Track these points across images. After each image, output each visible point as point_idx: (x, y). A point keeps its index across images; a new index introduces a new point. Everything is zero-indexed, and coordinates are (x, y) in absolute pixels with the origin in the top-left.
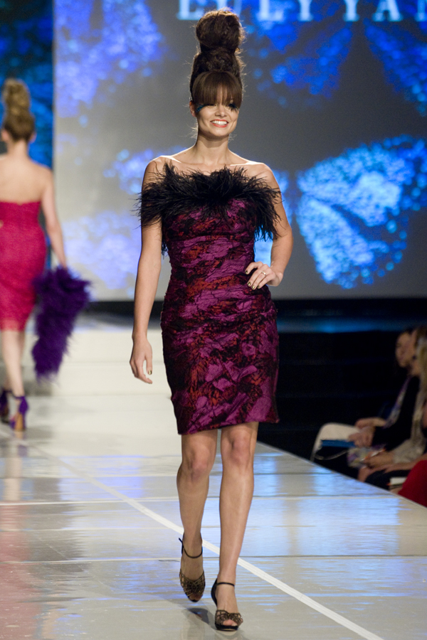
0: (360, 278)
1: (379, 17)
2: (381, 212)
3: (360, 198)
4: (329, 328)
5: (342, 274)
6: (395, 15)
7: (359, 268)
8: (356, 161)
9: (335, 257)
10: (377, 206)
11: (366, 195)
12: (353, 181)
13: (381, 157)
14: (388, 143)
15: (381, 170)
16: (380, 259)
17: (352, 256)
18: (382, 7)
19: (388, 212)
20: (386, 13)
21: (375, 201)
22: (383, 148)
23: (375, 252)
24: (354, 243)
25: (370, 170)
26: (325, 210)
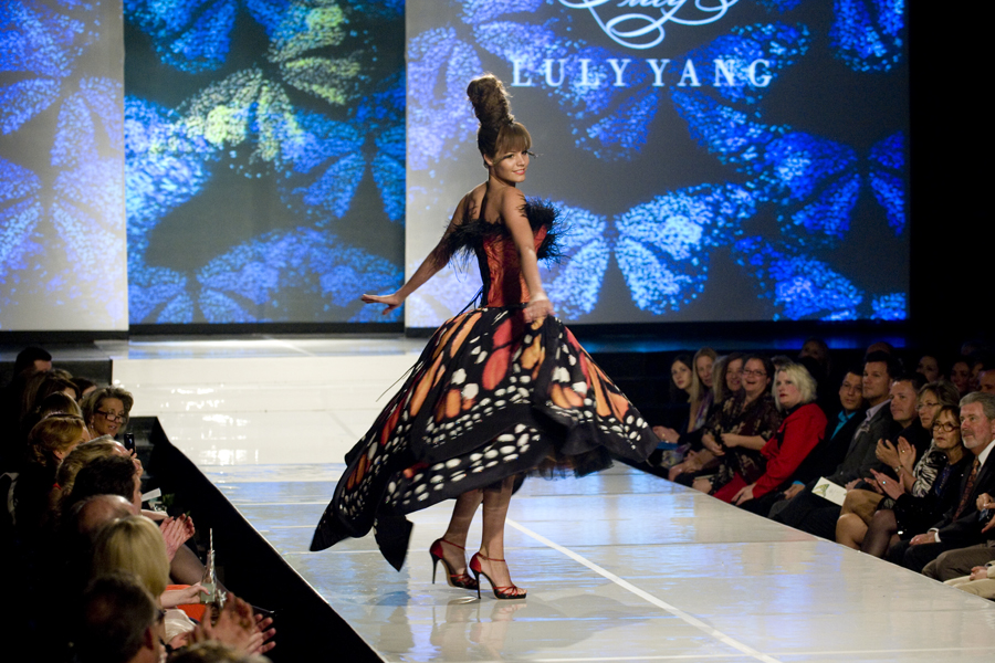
0: (669, 305)
1: (682, 84)
2: (686, 247)
3: (667, 237)
4: (642, 349)
5: (653, 302)
6: (695, 83)
7: (667, 297)
8: (664, 205)
9: (647, 288)
10: (683, 243)
11: (673, 232)
12: (661, 222)
13: (685, 201)
14: (691, 190)
15: (685, 214)
16: (686, 290)
17: (661, 287)
18: (685, 75)
19: (692, 249)
20: (688, 80)
21: (680, 238)
22: (687, 194)
23: (681, 283)
24: (663, 276)
25: (676, 213)
26: (639, 247)
